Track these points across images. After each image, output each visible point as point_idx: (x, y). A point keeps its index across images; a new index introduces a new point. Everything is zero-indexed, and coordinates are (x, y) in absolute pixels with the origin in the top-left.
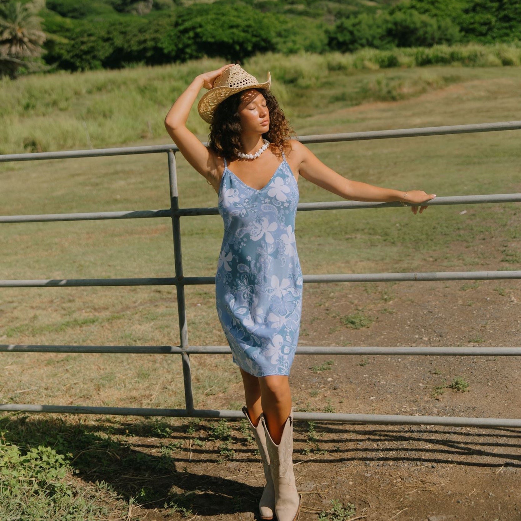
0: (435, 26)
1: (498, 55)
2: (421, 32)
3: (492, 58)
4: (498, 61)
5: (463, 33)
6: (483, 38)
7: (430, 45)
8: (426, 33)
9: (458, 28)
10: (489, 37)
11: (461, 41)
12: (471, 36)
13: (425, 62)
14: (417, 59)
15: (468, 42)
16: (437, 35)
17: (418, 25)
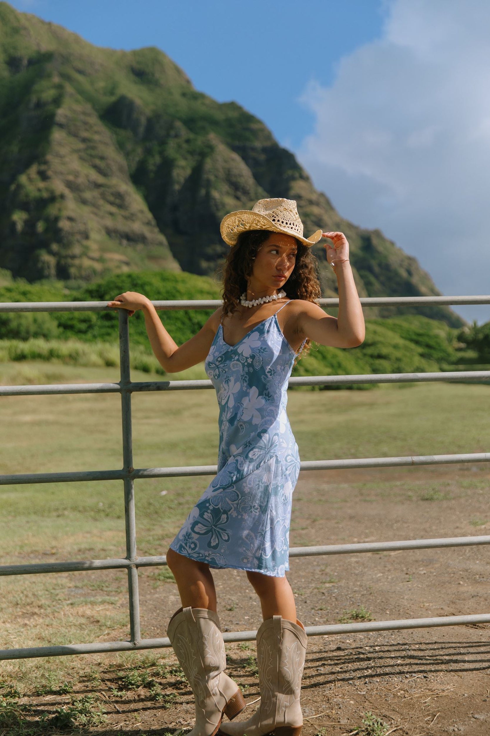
1: (101, 355)
2: (14, 325)
3: (94, 358)
4: (100, 361)
5: (61, 329)
6: (83, 336)
7: (25, 339)
8: (19, 325)
9: (55, 323)
10: (89, 335)
11: (58, 337)
12: (69, 333)
13: (21, 358)
14: (10, 353)
15: (66, 339)
16: (33, 329)
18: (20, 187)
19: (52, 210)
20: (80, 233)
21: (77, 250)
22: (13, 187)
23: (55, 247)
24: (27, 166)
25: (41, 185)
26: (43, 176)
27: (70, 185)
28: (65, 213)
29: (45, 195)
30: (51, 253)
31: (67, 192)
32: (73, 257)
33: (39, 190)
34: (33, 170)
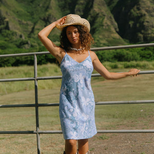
0: (131, 55)
2: (126, 57)
3: (151, 66)
5: (141, 58)
6: (148, 59)
7: (129, 61)
9: (139, 56)
10: (150, 59)
11: (140, 60)
12: (144, 59)
13: (128, 67)
14: (124, 66)
15: (142, 60)
16: (132, 58)
17: (125, 54)
18: (131, 13)
19: (142, 20)
20: (151, 26)
21: (150, 32)
22: (129, 14)
23: (143, 31)
24: (133, 6)
25: (138, 12)
26: (139, 9)
27: (147, 11)
28: (146, 20)
29: (139, 15)
30: (141, 33)
31: (146, 13)
32: (149, 34)
33: (137, 14)
34: (135, 8)
